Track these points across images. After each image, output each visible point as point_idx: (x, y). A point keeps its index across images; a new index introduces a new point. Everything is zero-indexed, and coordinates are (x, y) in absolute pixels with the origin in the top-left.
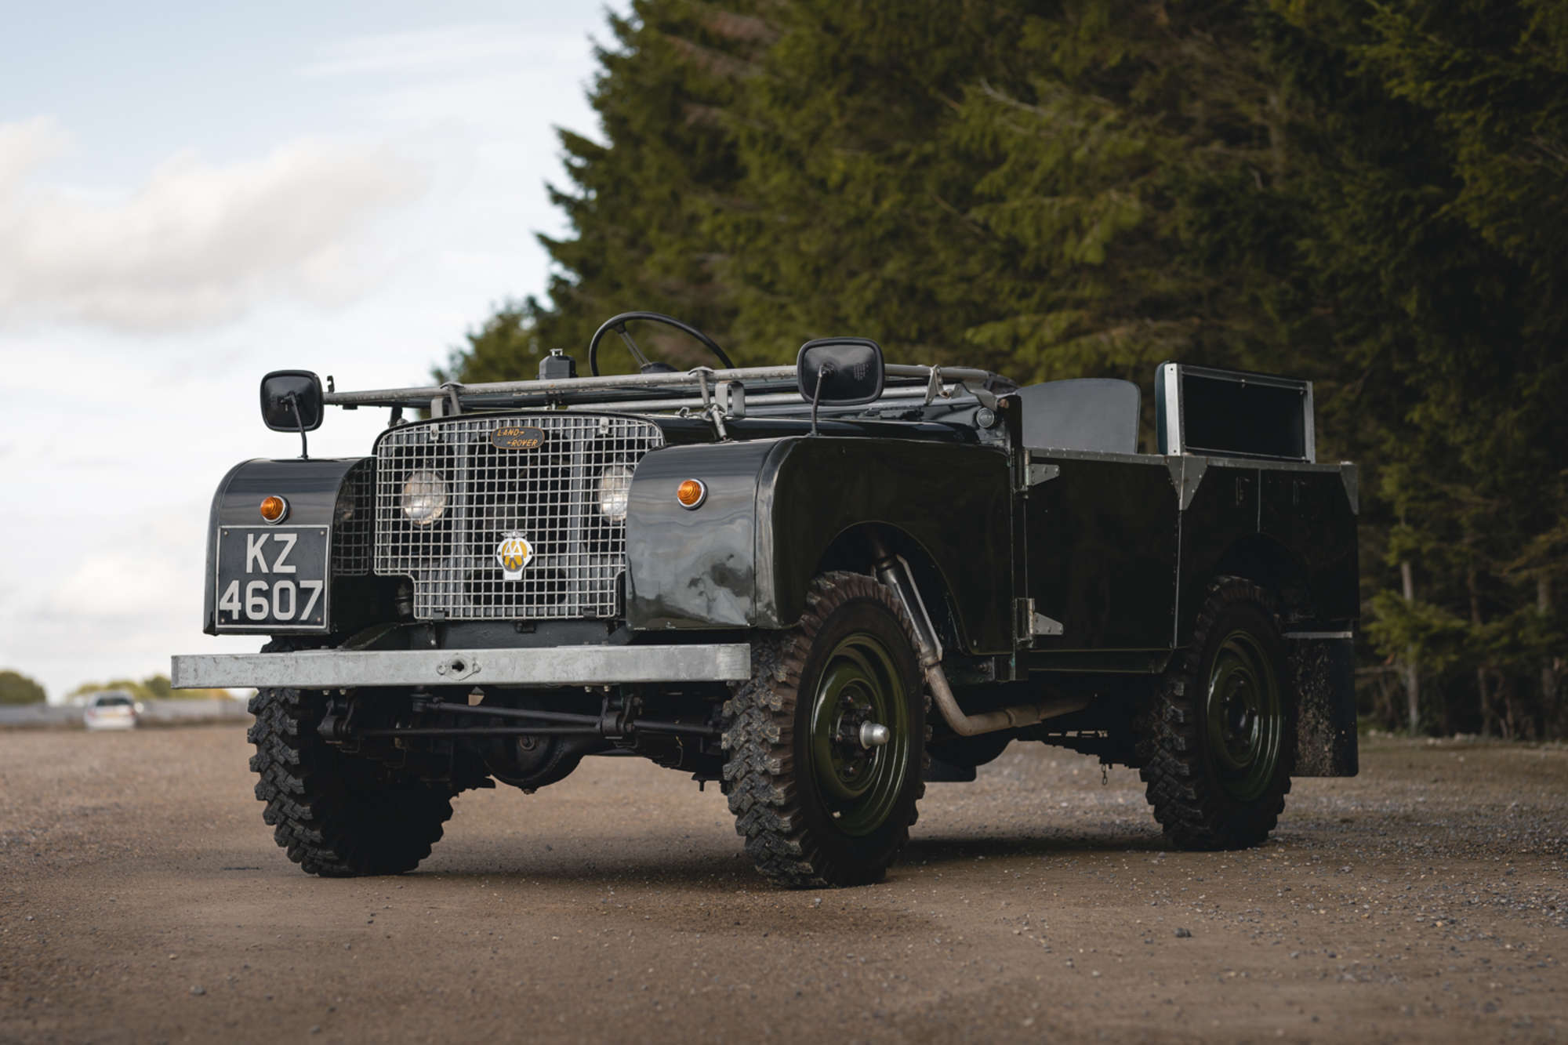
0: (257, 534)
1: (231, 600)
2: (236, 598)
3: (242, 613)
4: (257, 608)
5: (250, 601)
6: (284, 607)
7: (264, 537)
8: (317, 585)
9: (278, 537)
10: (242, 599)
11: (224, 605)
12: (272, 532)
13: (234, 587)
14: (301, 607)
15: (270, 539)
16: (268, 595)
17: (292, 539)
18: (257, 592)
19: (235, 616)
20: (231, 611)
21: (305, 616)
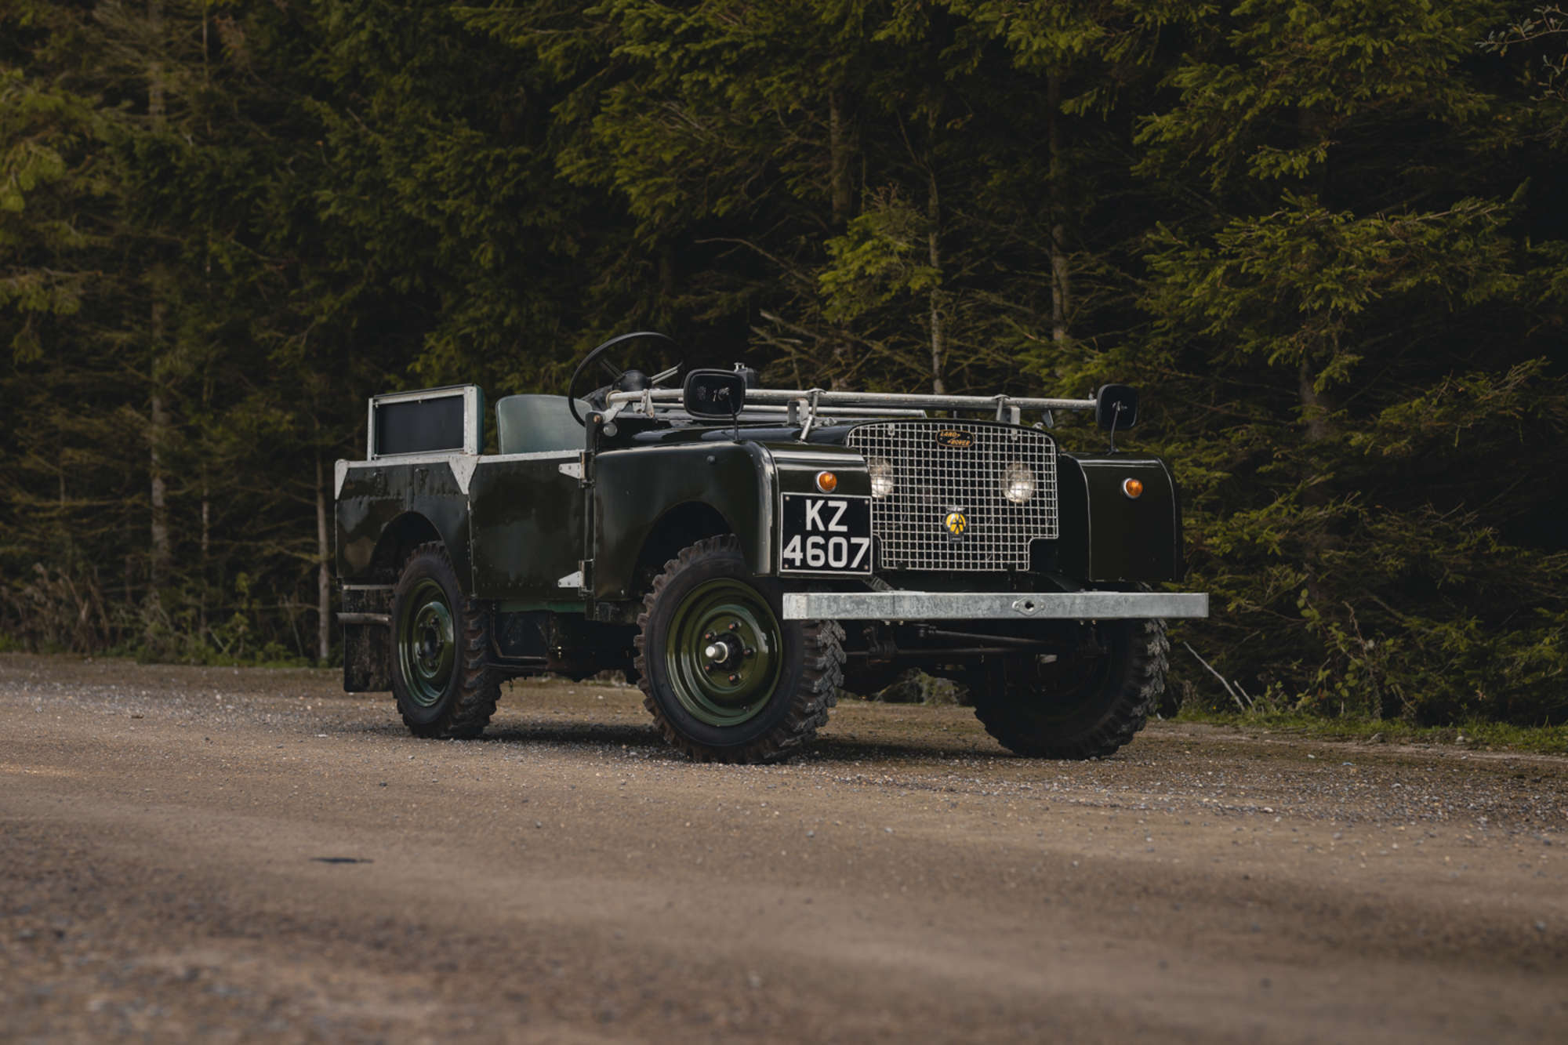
0: (814, 501)
1: (794, 550)
2: (798, 549)
3: (804, 561)
4: (816, 558)
5: (810, 552)
6: (838, 558)
7: (820, 503)
8: (865, 542)
9: (831, 504)
10: (804, 549)
11: (787, 554)
12: (827, 499)
13: (797, 540)
14: (851, 559)
15: (825, 505)
16: (825, 548)
17: (843, 506)
18: (815, 545)
19: (798, 563)
20: (794, 560)
21: (855, 564)
